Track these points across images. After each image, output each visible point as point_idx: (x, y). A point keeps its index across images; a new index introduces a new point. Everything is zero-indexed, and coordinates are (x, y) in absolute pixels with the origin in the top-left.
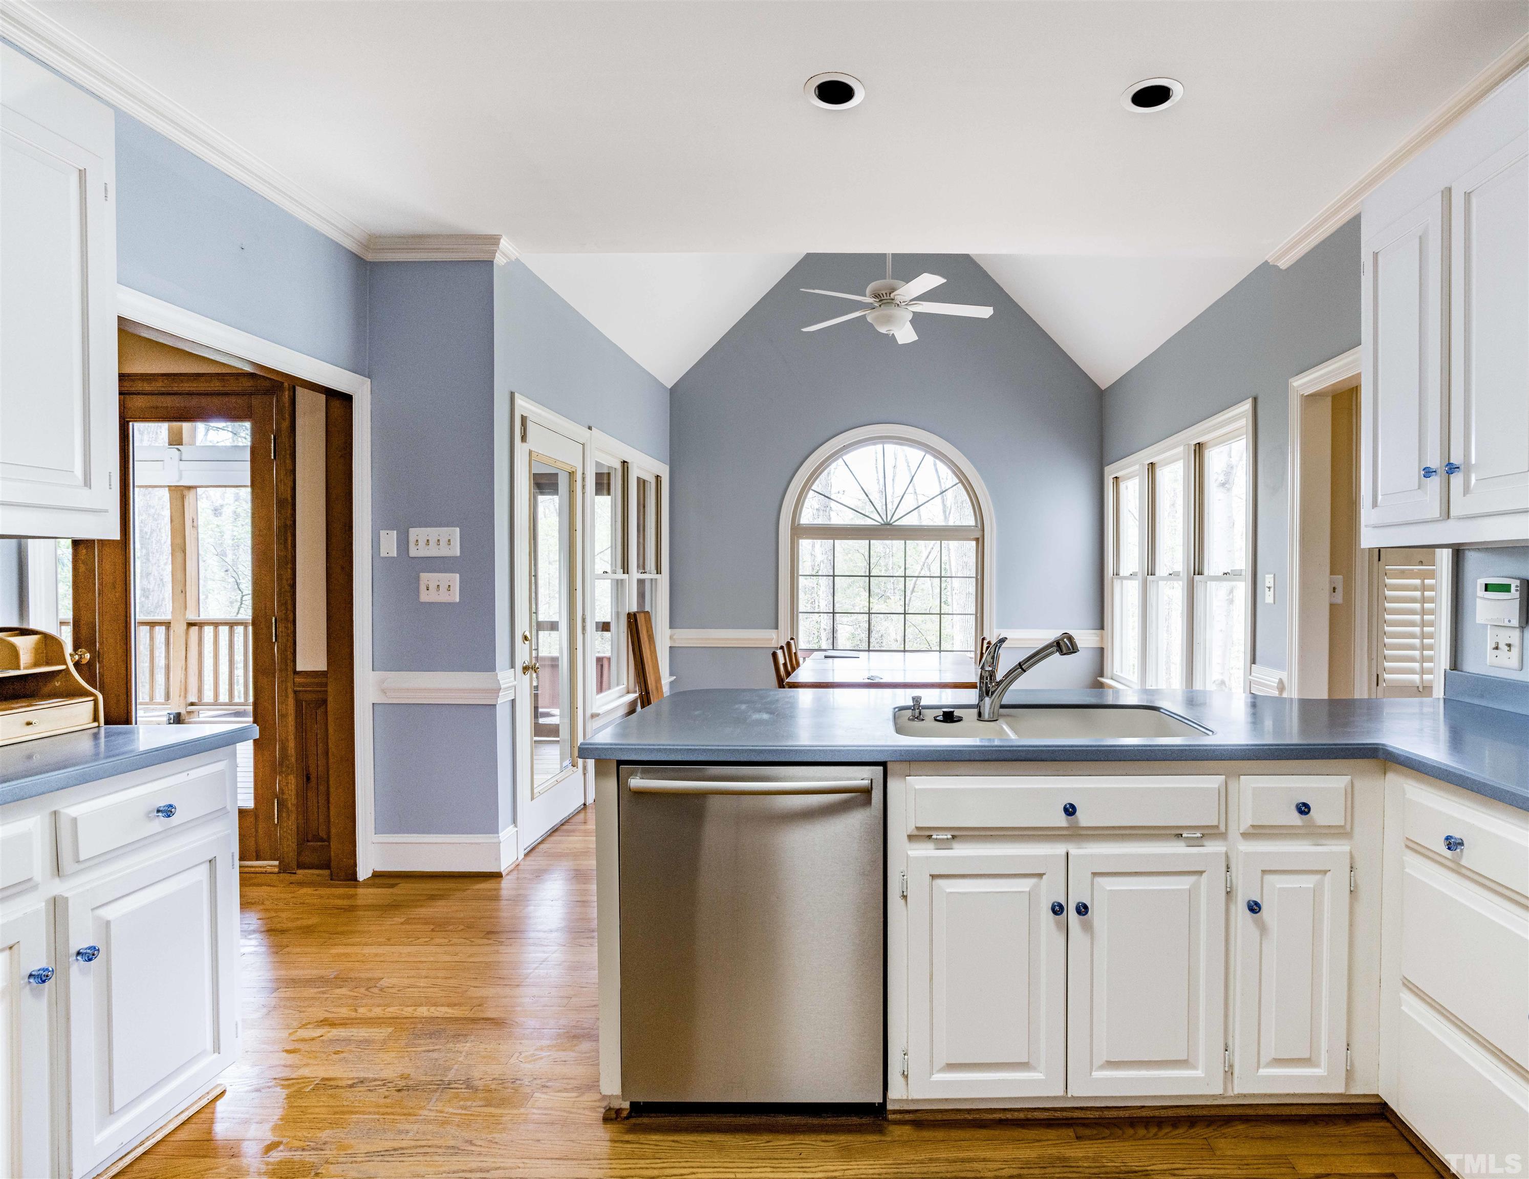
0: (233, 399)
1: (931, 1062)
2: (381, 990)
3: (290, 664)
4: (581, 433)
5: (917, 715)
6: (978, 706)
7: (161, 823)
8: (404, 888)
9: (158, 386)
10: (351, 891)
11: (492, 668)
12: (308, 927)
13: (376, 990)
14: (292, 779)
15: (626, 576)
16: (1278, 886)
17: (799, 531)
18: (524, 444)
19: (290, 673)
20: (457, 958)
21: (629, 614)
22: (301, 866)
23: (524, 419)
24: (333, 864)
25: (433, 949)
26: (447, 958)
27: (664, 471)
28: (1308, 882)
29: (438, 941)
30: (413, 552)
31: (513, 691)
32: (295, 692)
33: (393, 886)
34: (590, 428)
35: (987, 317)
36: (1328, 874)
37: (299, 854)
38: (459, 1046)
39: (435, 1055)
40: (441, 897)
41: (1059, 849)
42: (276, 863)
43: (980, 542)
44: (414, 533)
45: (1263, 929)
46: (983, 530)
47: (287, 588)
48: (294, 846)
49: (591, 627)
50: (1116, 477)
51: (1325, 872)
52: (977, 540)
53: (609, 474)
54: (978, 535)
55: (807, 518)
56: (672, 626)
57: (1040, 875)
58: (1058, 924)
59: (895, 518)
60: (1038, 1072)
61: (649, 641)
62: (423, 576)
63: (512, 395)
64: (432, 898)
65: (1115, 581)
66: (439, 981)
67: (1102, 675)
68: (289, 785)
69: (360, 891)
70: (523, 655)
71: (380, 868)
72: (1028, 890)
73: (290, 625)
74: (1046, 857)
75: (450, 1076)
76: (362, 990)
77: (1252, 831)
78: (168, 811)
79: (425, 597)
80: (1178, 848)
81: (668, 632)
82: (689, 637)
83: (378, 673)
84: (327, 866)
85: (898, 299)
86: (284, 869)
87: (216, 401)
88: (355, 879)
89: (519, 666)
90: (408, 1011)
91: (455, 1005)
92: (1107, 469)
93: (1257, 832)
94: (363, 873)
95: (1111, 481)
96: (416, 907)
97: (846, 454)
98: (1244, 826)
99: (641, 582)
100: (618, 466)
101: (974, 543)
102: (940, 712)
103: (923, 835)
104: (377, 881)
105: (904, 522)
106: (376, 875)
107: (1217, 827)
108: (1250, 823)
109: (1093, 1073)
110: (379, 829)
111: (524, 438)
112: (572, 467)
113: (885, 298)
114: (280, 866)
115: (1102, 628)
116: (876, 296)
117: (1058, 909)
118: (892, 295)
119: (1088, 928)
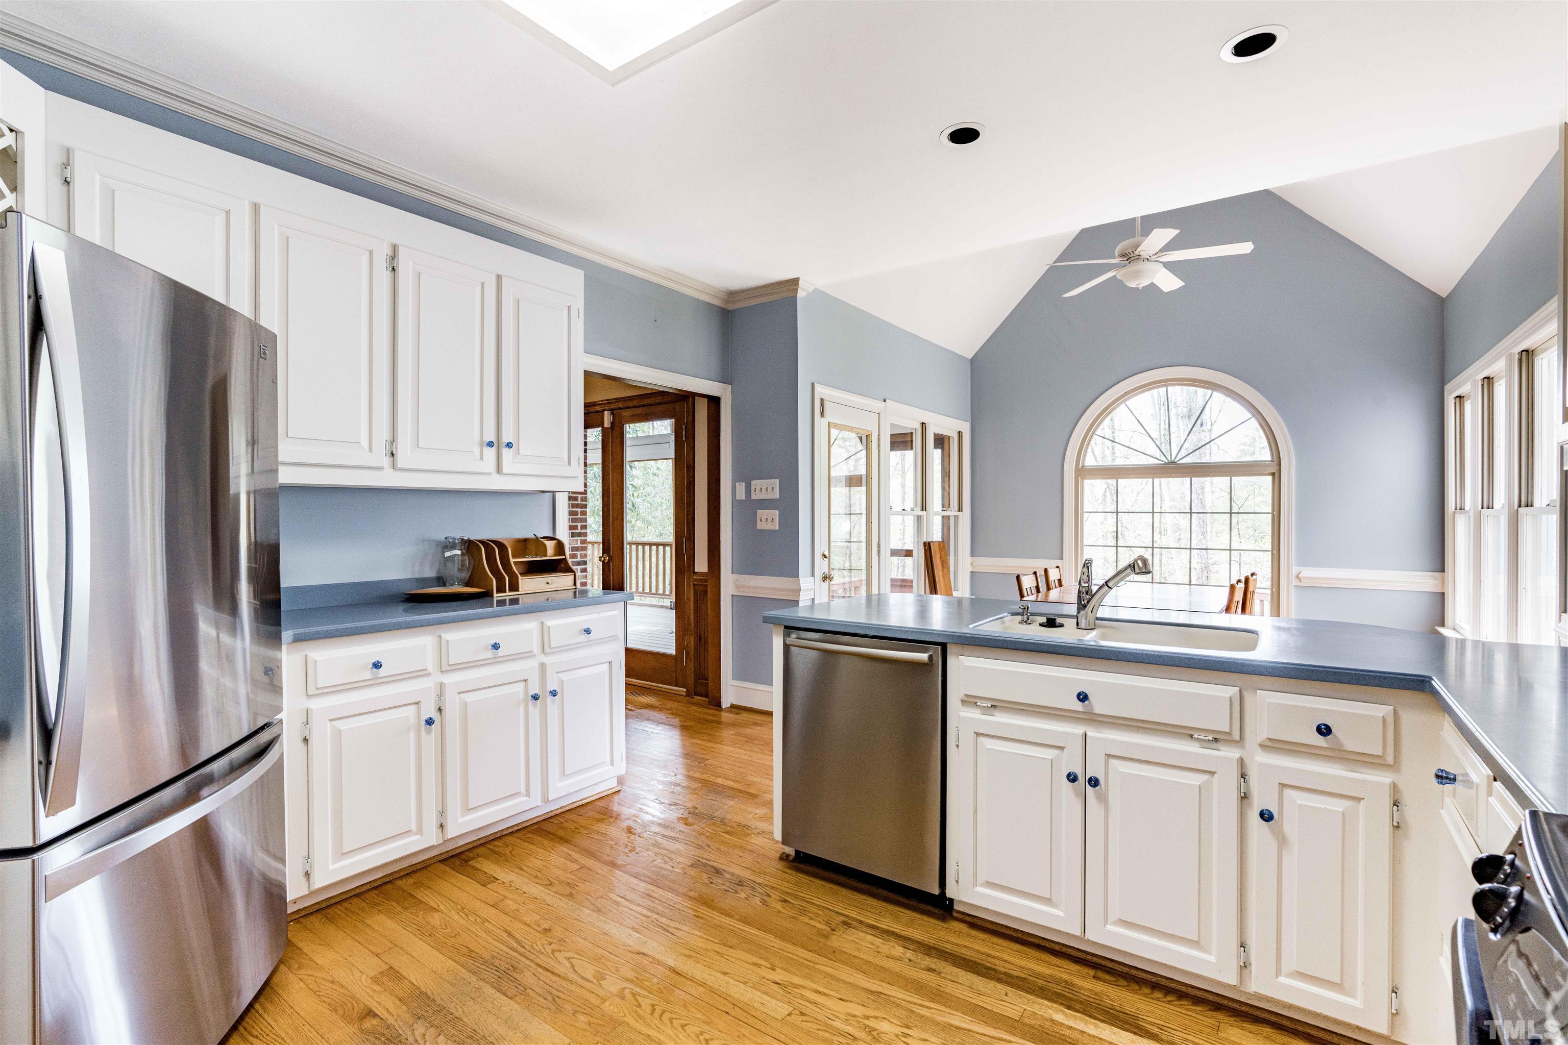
0: (667, 406)
1: (975, 875)
2: (705, 765)
3: (692, 568)
4: (878, 405)
5: (1025, 619)
6: (1077, 617)
7: (585, 637)
8: (745, 716)
9: (635, 403)
10: (717, 713)
11: (796, 575)
12: (687, 726)
13: (702, 765)
14: (692, 639)
15: (924, 513)
16: (1299, 802)
17: (1082, 472)
18: (822, 419)
19: (692, 574)
20: (750, 759)
21: (924, 543)
22: (696, 694)
23: (822, 401)
24: (710, 695)
25: (742, 751)
26: (746, 758)
27: (966, 428)
28: (1339, 805)
29: (746, 747)
30: (753, 497)
31: (812, 592)
32: (694, 585)
33: (738, 714)
34: (885, 401)
35: (1249, 252)
36: (1362, 801)
37: (695, 687)
38: (727, 802)
39: (714, 802)
40: (760, 725)
41: (1079, 730)
42: (685, 690)
43: (1276, 476)
44: (753, 483)
45: (1282, 841)
46: (1280, 465)
47: (691, 520)
48: (693, 680)
49: (886, 553)
50: (1459, 397)
51: (1358, 800)
52: (1273, 474)
53: (912, 433)
54: (1274, 469)
55: (1090, 461)
56: (973, 554)
57: (1062, 748)
58: (1077, 794)
59: (1179, 457)
60: (1060, 910)
61: (942, 565)
62: (759, 512)
63: (813, 385)
64: (756, 724)
65: (1457, 516)
66: (736, 769)
67: (1443, 624)
68: (691, 641)
69: (723, 714)
70: (821, 567)
71: (735, 703)
72: (1050, 758)
73: (692, 543)
74: (1066, 734)
75: (716, 814)
76: (697, 763)
77: (1269, 743)
78: (588, 631)
79: (760, 526)
80: (1192, 748)
81: (969, 559)
82: (987, 564)
83: (736, 576)
84: (706, 696)
85: (1144, 254)
86: (688, 694)
87: (660, 408)
88: (720, 706)
89: (819, 574)
90: (712, 778)
91: (737, 782)
92: (1447, 388)
93: (1273, 745)
94: (725, 704)
95: (1453, 401)
96: (743, 727)
97: (1128, 399)
98: (1263, 736)
99: (945, 519)
100: (919, 427)
101: (1270, 478)
102: (1043, 620)
103: (969, 701)
104: (734, 710)
105: (1188, 460)
106: (733, 707)
107: (1229, 734)
108: (1265, 736)
109: (1108, 926)
110: (736, 677)
111: (822, 415)
112: (867, 431)
113: (1133, 255)
114: (687, 691)
115: (1443, 571)
116: (1123, 255)
117: (1072, 778)
118: (1136, 253)
119: (1103, 800)
